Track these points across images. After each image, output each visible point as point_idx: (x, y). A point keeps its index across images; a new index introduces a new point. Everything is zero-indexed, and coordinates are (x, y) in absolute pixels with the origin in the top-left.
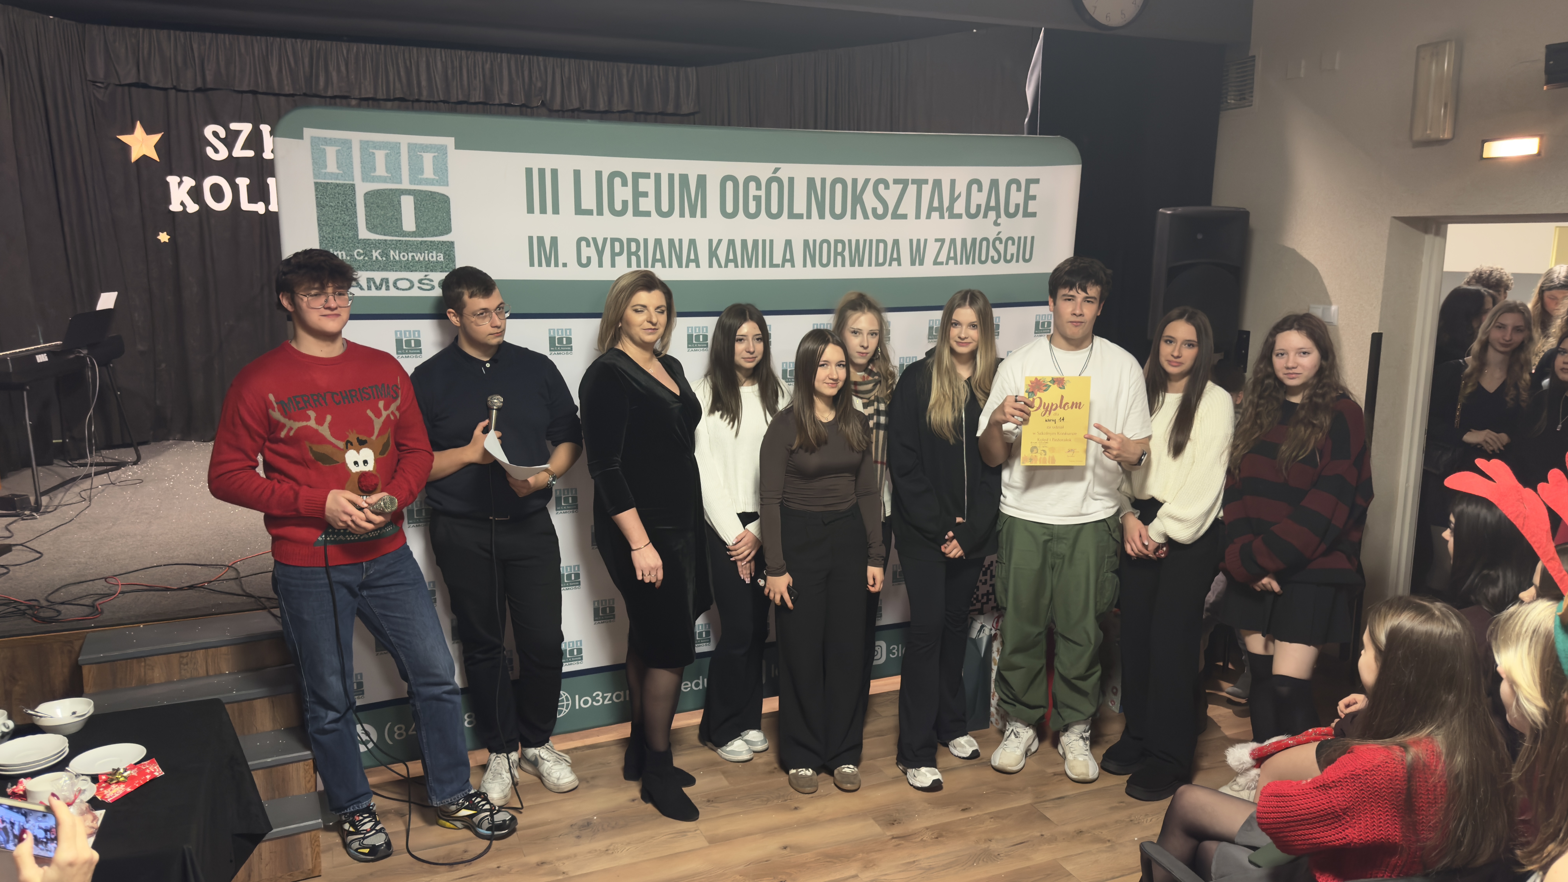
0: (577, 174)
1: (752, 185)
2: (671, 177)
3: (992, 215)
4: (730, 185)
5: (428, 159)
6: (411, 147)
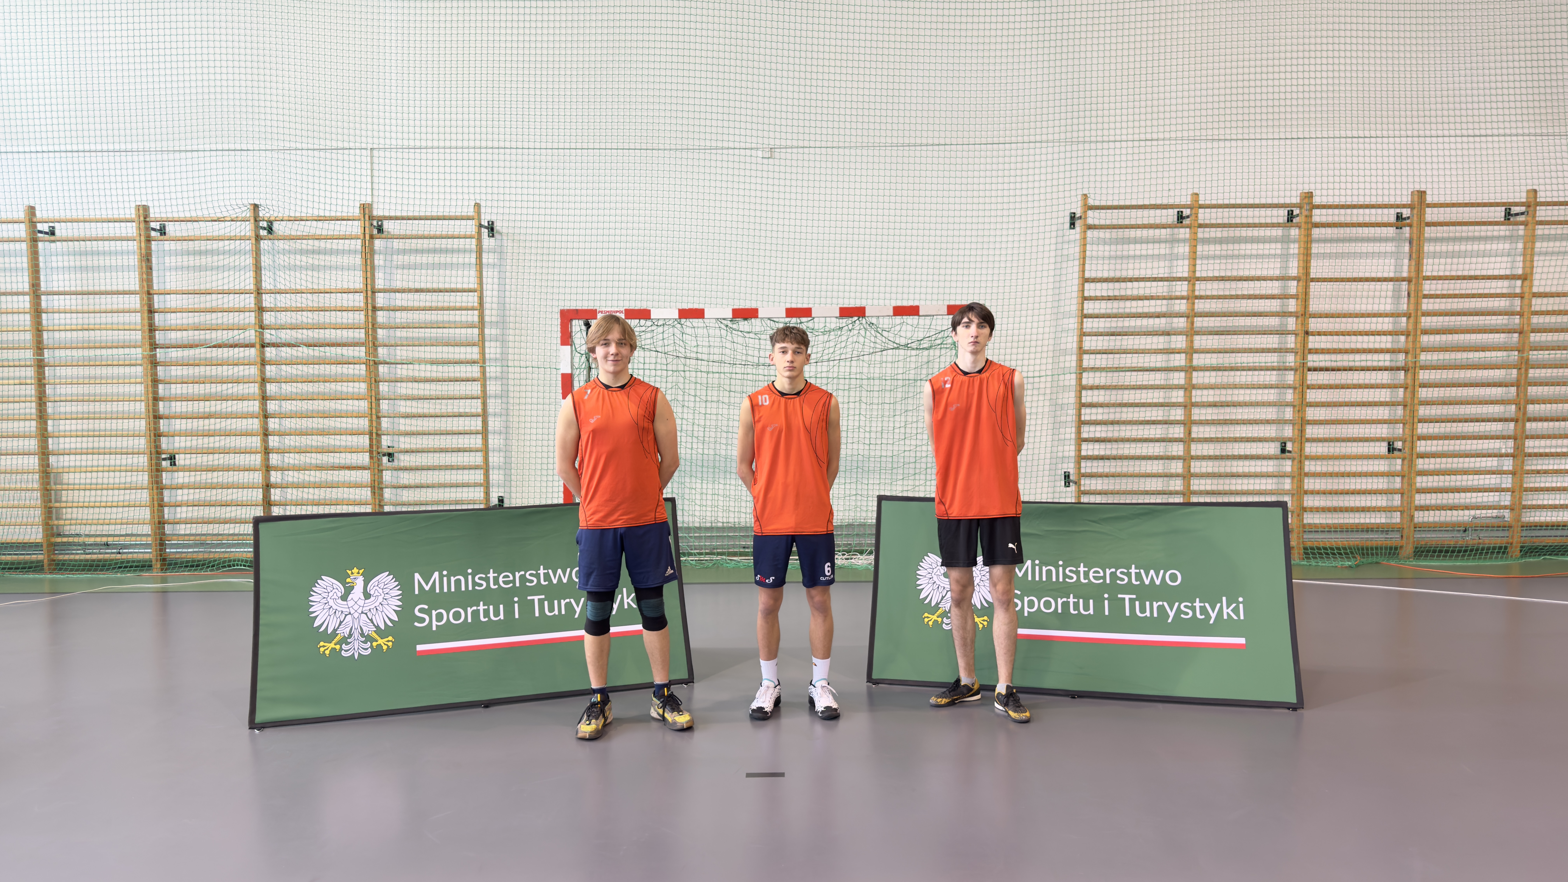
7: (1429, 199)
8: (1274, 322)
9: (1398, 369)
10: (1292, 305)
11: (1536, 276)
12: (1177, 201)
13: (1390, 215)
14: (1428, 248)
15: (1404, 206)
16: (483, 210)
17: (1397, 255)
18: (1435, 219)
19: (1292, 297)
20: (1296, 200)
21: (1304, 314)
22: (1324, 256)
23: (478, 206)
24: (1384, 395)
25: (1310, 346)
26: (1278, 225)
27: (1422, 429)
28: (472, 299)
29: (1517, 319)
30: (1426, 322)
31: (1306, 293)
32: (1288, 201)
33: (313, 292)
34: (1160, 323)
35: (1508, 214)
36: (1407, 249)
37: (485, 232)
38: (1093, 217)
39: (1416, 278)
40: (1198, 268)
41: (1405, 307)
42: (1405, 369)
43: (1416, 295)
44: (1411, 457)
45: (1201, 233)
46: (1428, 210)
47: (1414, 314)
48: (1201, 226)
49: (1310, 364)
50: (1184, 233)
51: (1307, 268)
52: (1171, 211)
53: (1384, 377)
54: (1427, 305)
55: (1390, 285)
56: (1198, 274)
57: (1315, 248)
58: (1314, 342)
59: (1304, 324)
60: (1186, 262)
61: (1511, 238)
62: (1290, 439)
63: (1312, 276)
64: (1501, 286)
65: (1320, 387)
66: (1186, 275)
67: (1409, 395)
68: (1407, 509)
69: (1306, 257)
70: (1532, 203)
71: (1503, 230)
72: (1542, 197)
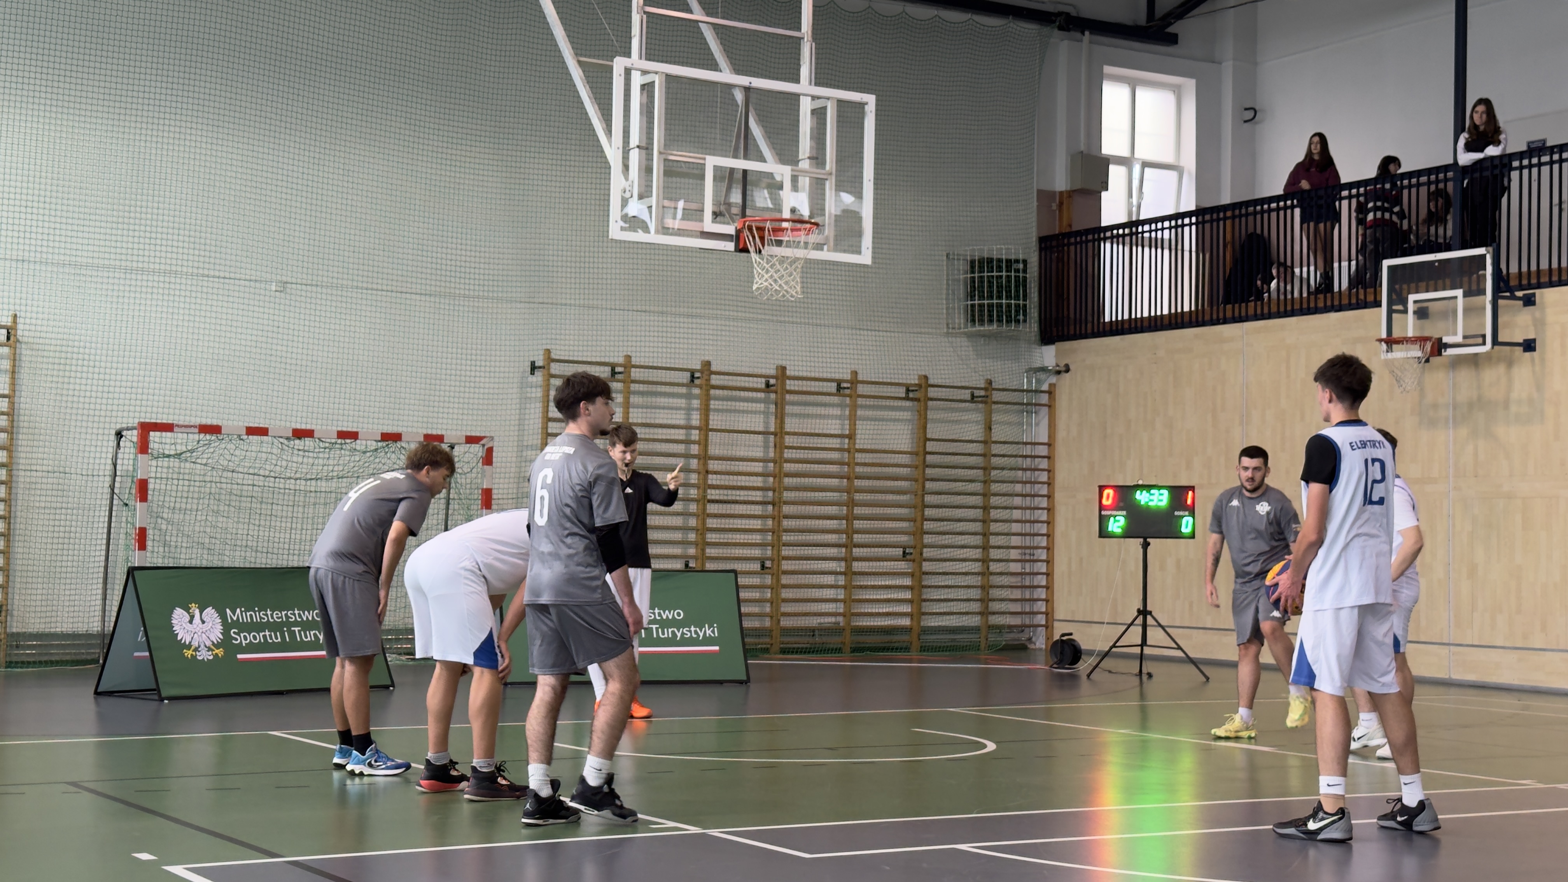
7: (788, 373)
9: (768, 503)
10: (695, 449)
11: (858, 436)
12: (611, 361)
13: (760, 383)
14: (789, 409)
15: (771, 377)
17: (766, 413)
18: (792, 389)
19: (694, 442)
20: (698, 367)
21: (704, 457)
22: (718, 410)
24: (757, 524)
25: (710, 482)
26: (683, 385)
27: (786, 551)
28: (7, 405)
29: (846, 468)
30: (788, 467)
31: (706, 440)
32: (690, 366)
35: (839, 388)
36: (773, 409)
38: (554, 368)
39: (780, 433)
40: (632, 415)
41: (773, 455)
42: (773, 504)
43: (780, 447)
44: (777, 574)
45: (634, 387)
46: (788, 381)
47: (779, 461)
48: (633, 382)
49: (709, 497)
50: (620, 386)
51: (707, 421)
52: (607, 368)
53: (757, 510)
54: (788, 454)
55: (761, 437)
57: (713, 404)
58: (713, 479)
59: (705, 464)
61: (841, 406)
63: (710, 426)
64: (835, 443)
65: (717, 516)
67: (776, 523)
68: (776, 616)
69: (706, 411)
70: (855, 381)
71: (836, 400)
72: (860, 378)
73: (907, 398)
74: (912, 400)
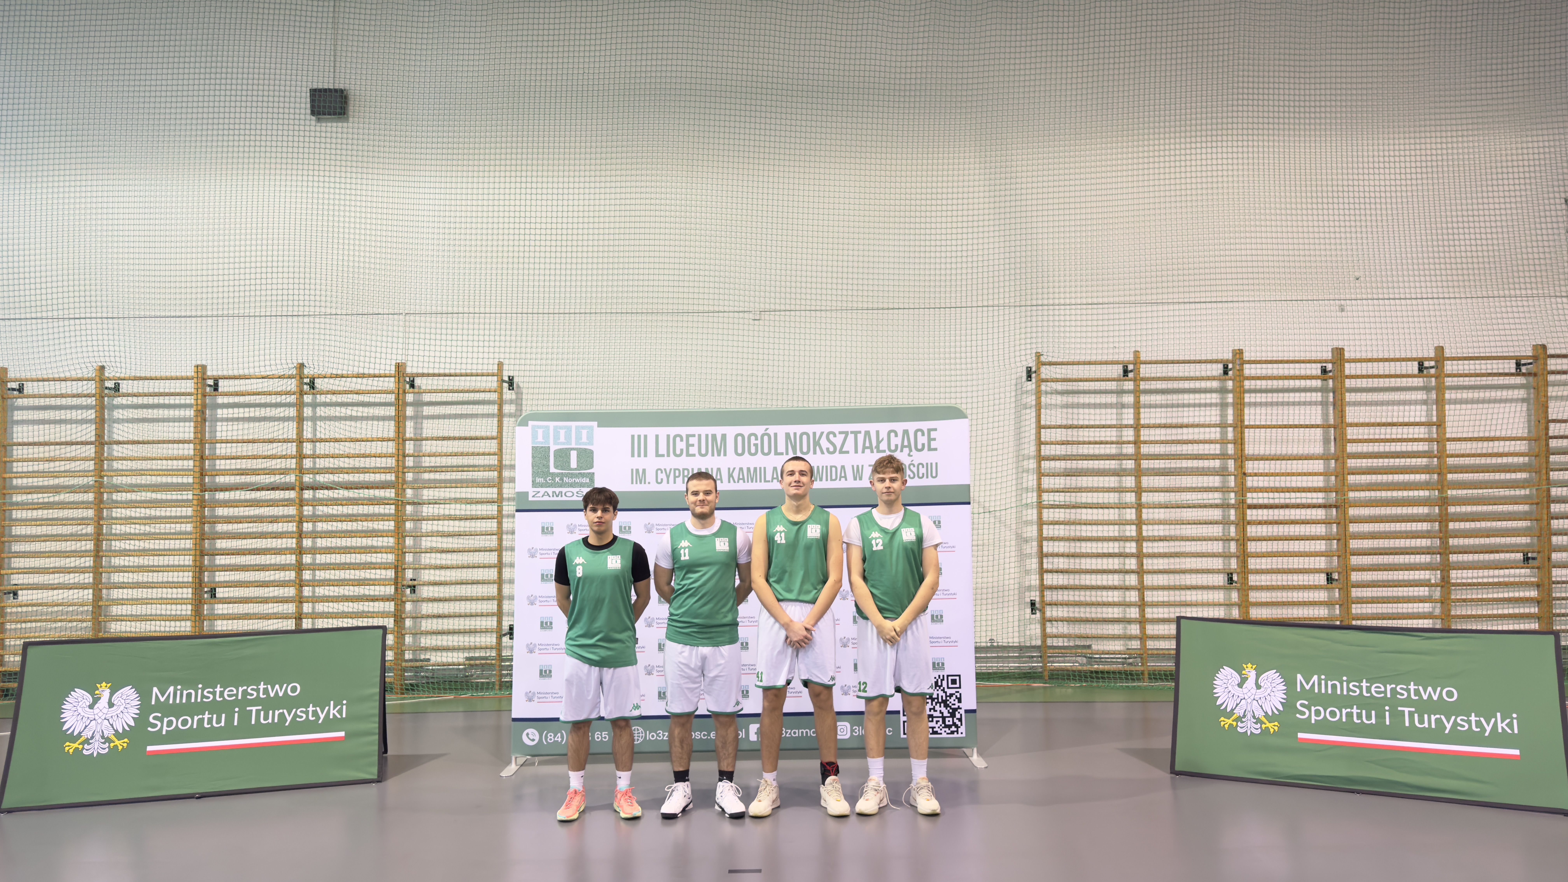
0: (657, 437)
1: (753, 438)
2: (707, 436)
3: (906, 450)
4: (740, 438)
5: (584, 433)
6: (577, 427)
7: (1347, 355)
8: (1217, 463)
9: (1330, 506)
10: (1231, 449)
11: (1449, 423)
12: (1121, 358)
13: (1316, 369)
14: (1349, 397)
15: (1326, 361)
16: (505, 367)
17: (1324, 404)
18: (1353, 373)
19: (1230, 441)
20: (1228, 356)
21: (1241, 458)
22: (1255, 404)
23: (500, 365)
24: (1320, 530)
25: (1249, 485)
26: (1213, 378)
27: (1355, 561)
28: (493, 446)
29: (1435, 461)
30: (1352, 463)
31: (1242, 439)
32: (1220, 357)
33: (352, 440)
34: (1112, 464)
35: (1421, 368)
36: (1331, 399)
37: (506, 385)
38: (1046, 372)
39: (1340, 425)
40: (1142, 416)
41: (1332, 449)
42: (1337, 506)
43: (1341, 440)
44: (1346, 586)
45: (1143, 385)
46: (1347, 365)
47: (1341, 456)
48: (1143, 379)
49: (1249, 502)
50: (1129, 385)
51: (1242, 417)
52: (1115, 367)
53: (1320, 513)
54: (1351, 448)
55: (1319, 431)
56: (1142, 422)
57: (1248, 398)
58: (1252, 482)
59: (1242, 466)
60: (1132, 410)
61: (1426, 389)
62: (1235, 571)
63: (1246, 423)
65: (1260, 523)
66: (1131, 422)
67: (1341, 530)
70: (1440, 356)
71: (1418, 382)
72: (1448, 353)
73: (1518, 373)
74: (1524, 375)
